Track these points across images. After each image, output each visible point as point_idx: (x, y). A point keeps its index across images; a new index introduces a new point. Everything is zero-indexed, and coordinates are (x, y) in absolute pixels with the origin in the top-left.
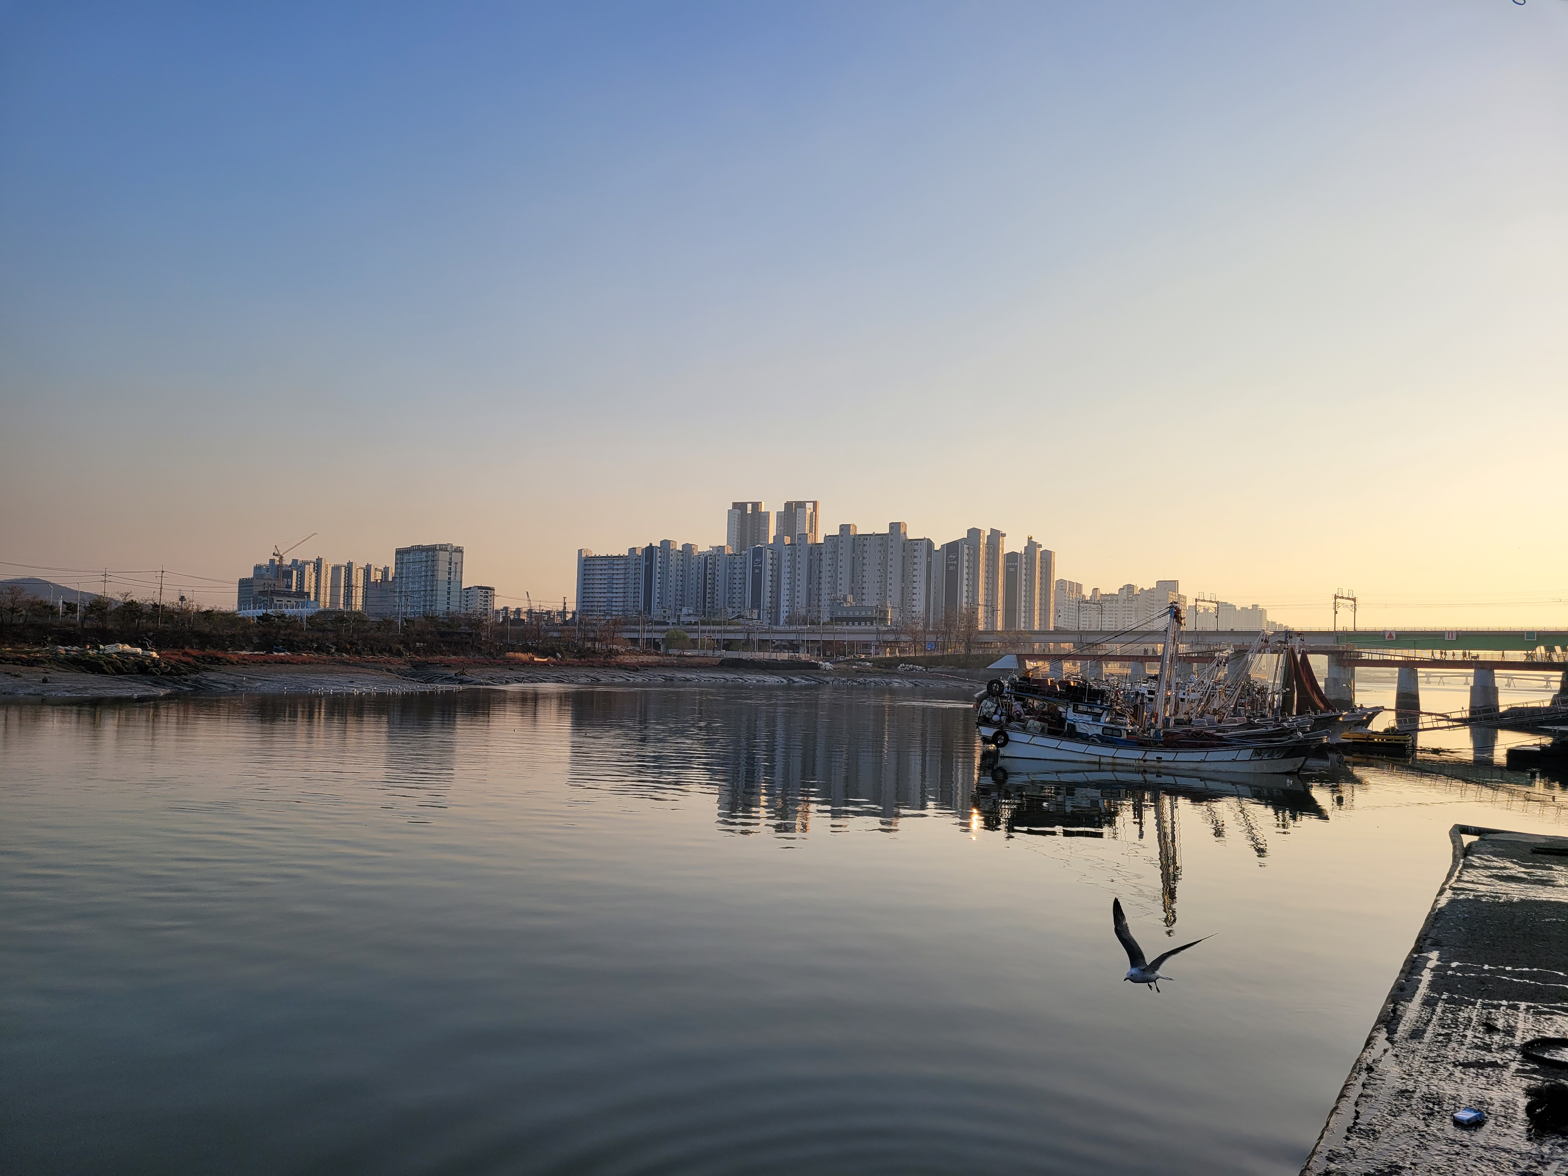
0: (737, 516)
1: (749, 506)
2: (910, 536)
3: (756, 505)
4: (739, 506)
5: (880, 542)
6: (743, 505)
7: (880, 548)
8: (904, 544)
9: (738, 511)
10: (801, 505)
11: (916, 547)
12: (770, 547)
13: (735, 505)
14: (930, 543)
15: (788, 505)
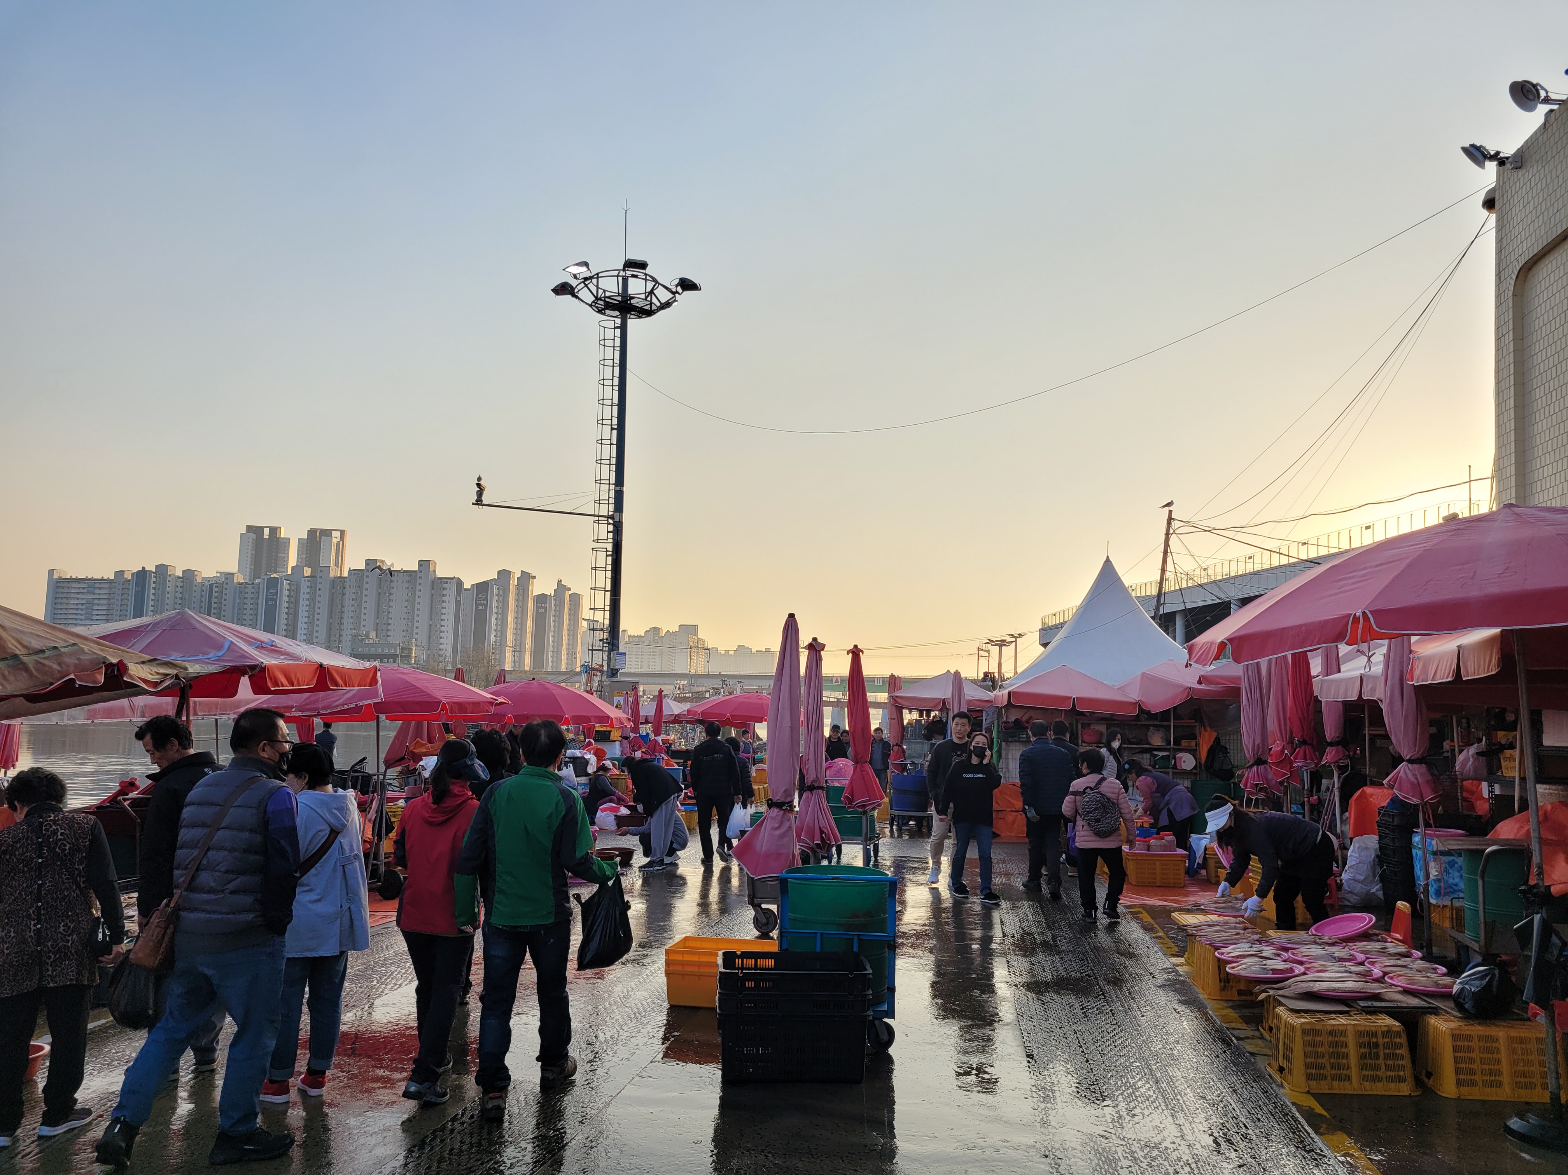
0: (251, 540)
1: (267, 531)
2: (439, 575)
3: (274, 530)
4: (255, 531)
5: (408, 579)
6: (260, 529)
7: (407, 585)
8: (433, 582)
9: (253, 536)
10: (327, 533)
11: (445, 586)
12: (288, 578)
13: (249, 528)
14: (460, 583)
15: (312, 532)
